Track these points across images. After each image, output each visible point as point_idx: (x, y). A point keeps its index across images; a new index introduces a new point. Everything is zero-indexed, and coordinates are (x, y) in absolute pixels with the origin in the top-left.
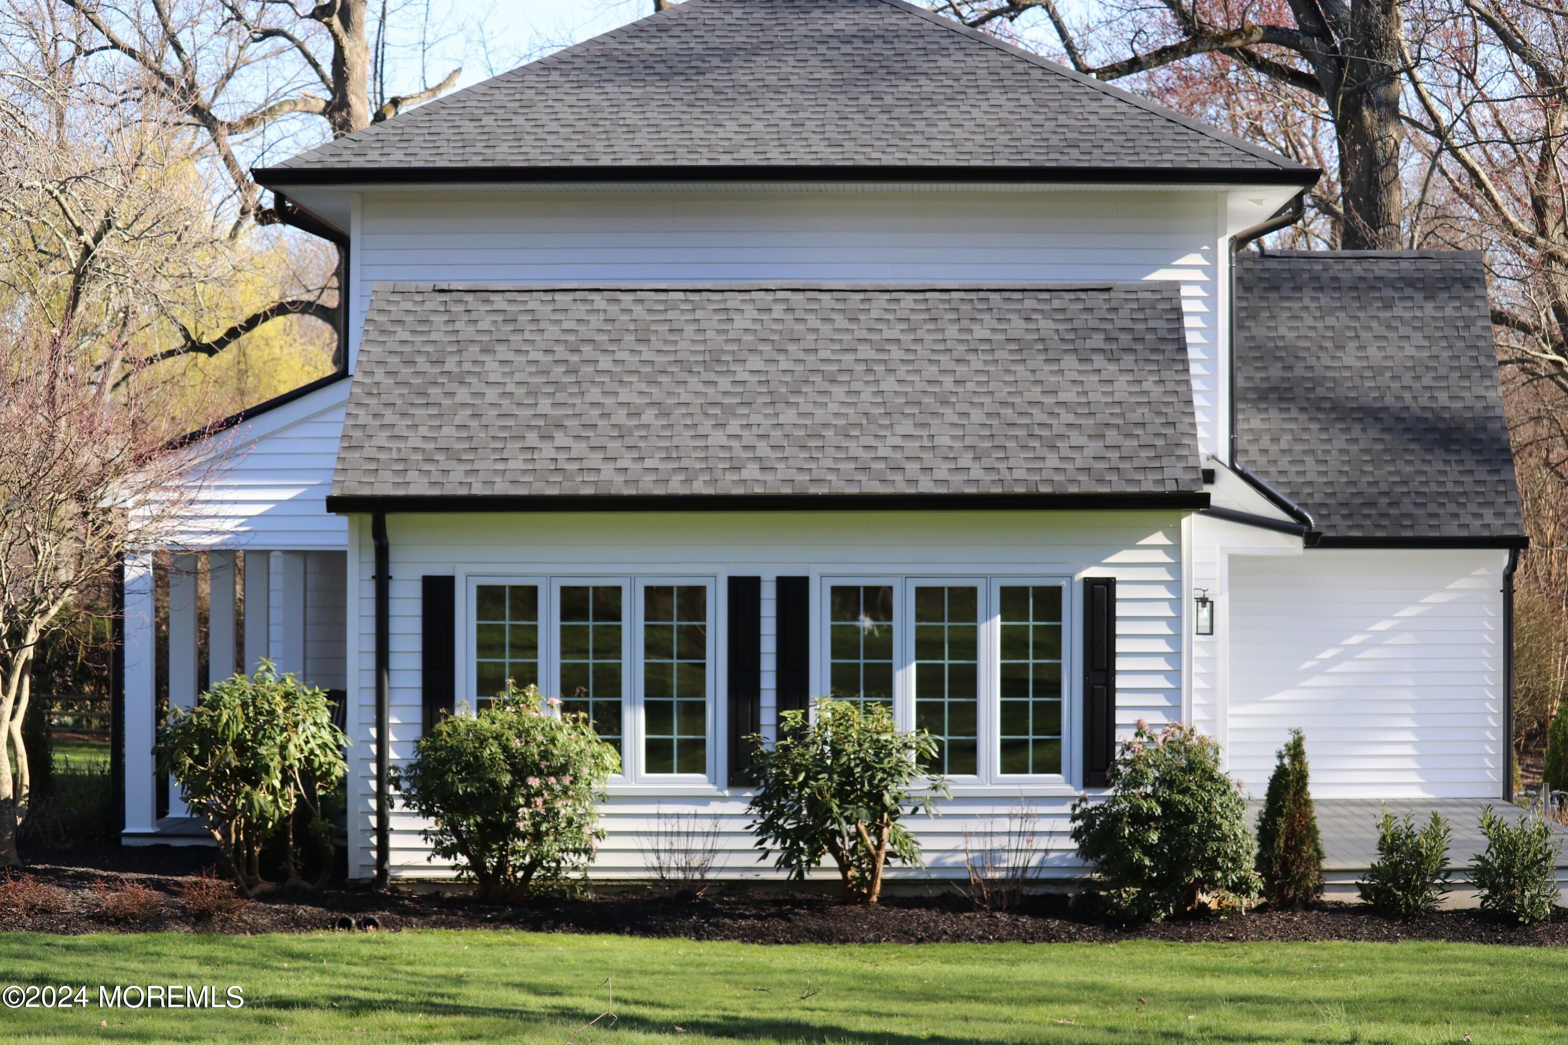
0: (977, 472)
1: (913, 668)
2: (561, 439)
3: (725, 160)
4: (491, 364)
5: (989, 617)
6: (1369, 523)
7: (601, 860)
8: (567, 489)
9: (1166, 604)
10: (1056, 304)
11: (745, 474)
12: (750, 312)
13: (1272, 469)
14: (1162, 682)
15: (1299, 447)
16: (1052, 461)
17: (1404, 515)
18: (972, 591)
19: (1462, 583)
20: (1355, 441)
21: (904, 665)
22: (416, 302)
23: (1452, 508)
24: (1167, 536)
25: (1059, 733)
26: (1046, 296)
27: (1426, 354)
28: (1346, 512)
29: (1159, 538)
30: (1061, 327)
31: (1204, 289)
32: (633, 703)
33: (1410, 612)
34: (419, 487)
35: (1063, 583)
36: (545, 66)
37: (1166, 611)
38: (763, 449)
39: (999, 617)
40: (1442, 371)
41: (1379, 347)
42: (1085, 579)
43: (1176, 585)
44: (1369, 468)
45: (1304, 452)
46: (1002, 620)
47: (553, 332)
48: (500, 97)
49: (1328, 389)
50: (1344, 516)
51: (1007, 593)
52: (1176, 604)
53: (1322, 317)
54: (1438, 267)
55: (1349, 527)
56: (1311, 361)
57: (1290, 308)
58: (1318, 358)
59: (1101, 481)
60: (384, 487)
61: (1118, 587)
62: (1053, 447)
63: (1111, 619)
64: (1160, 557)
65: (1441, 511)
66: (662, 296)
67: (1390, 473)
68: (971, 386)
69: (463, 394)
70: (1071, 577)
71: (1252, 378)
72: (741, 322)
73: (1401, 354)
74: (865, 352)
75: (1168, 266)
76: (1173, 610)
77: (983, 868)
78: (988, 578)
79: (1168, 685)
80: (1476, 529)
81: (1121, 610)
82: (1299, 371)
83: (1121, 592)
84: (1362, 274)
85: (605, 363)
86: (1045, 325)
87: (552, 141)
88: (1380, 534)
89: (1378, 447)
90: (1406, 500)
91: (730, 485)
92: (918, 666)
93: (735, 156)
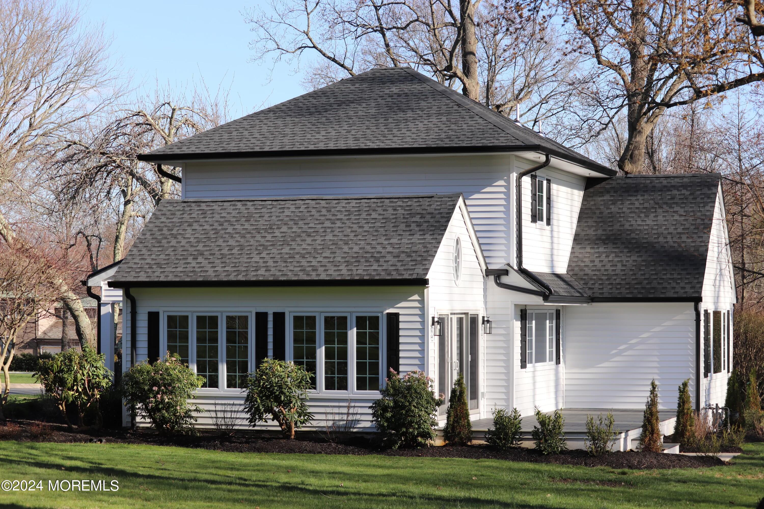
0: (344, 272)
1: (323, 348)
2: (200, 259)
3: (312, 147)
4: (189, 230)
5: (351, 328)
6: (636, 291)
7: (200, 421)
8: (194, 278)
9: (419, 323)
10: (409, 203)
11: (259, 272)
12: (293, 208)
13: (603, 269)
14: (417, 355)
15: (616, 259)
16: (375, 267)
17: (653, 288)
18: (345, 318)
19: (678, 317)
20: (641, 256)
21: (320, 347)
22: (174, 207)
23: (674, 285)
24: (419, 296)
25: (378, 374)
26: (407, 200)
27: (683, 218)
28: (628, 287)
29: (416, 297)
30: (406, 213)
31: (505, 195)
32: (222, 362)
33: (657, 329)
34: (143, 278)
35: (379, 315)
36: (270, 110)
37: (419, 326)
38: (271, 263)
39: (355, 329)
40: (687, 226)
41: (663, 216)
42: (388, 314)
43: (423, 315)
44: (643, 268)
45: (618, 261)
46: (357, 329)
47: (217, 217)
48: (245, 123)
49: (636, 234)
50: (627, 289)
51: (358, 318)
52: (423, 323)
53: (643, 203)
54: (699, 181)
55: (627, 293)
56: (633, 223)
57: (631, 200)
58: (636, 221)
59: (389, 274)
60: (130, 278)
61: (400, 317)
62: (378, 261)
63: (397, 329)
64: (417, 304)
65: (668, 286)
66: (263, 203)
67: (652, 270)
68: (360, 237)
69: (174, 242)
70: (382, 312)
71: (606, 230)
72: (287, 212)
73: (672, 219)
74: (328, 224)
75: (491, 186)
76: (421, 325)
77: (350, 428)
78: (351, 313)
79: (419, 355)
80: (681, 294)
81: (401, 326)
82: (627, 227)
83: (401, 318)
84: (666, 184)
85: (230, 230)
86: (401, 211)
87: (253, 141)
88: (639, 296)
89: (650, 259)
90: (655, 281)
91: (252, 277)
92: (326, 348)
93: (316, 146)
